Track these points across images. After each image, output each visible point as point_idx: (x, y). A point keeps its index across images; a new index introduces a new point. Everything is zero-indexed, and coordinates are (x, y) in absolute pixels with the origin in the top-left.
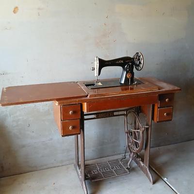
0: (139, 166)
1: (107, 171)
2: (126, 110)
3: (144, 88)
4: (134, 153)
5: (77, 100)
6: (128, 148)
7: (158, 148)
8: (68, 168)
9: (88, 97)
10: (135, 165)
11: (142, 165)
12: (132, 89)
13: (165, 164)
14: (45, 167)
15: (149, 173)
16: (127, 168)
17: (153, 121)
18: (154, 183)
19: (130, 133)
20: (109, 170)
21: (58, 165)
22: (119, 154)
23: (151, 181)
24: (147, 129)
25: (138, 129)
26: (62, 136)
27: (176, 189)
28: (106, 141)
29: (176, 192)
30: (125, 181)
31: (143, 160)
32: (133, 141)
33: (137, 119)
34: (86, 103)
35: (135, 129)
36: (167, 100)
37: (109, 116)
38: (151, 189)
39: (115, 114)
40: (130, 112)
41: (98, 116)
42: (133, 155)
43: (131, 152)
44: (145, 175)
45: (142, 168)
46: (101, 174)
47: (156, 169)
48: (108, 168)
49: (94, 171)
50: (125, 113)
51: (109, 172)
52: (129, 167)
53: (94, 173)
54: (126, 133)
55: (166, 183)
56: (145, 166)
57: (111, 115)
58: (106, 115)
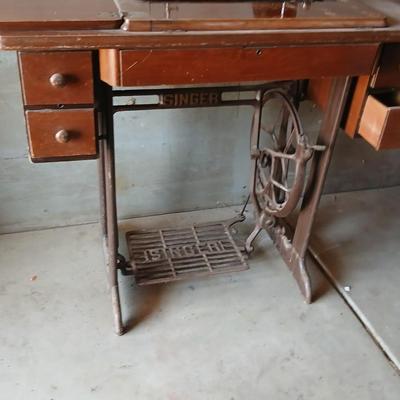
1: (188, 255)
2: (263, 89)
4: (268, 214)
5: (79, 35)
6: (252, 199)
7: (332, 196)
9: (125, 28)
11: (287, 246)
12: (289, 13)
14: (17, 227)
15: (302, 271)
16: (244, 252)
17: (341, 130)
18: (314, 298)
19: (263, 159)
20: (193, 254)
21: (54, 223)
22: (227, 206)
23: (304, 293)
25: (292, 151)
26: (35, 161)
27: (372, 323)
28: (195, 170)
29: (373, 331)
31: (290, 235)
32: (270, 183)
33: (292, 120)
34: (112, 52)
35: (282, 149)
37: (207, 104)
39: (226, 96)
40: (272, 95)
41: (171, 99)
42: (265, 220)
43: (260, 210)
44: (291, 274)
45: (284, 253)
46: (169, 265)
47: (321, 256)
48: (190, 246)
49: (151, 251)
50: (258, 98)
51: (192, 258)
52: (249, 248)
53: (150, 257)
54: (253, 157)
55: (346, 301)
56: (294, 250)
57: (213, 101)
58: (197, 100)
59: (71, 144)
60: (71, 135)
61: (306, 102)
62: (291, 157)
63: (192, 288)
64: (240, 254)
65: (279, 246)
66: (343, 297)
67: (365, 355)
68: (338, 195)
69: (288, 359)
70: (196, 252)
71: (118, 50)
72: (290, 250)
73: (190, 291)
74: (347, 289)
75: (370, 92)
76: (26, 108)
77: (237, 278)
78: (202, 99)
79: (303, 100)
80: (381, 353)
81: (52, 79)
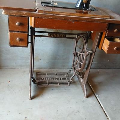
0: (79, 81)
1: (53, 80)
3: (95, 14)
4: (77, 71)
6: (73, 66)
8: (25, 72)
9: (37, 12)
10: (76, 79)
11: (82, 81)
13: (101, 83)
14: (7, 68)
15: (85, 88)
18: (87, 97)
21: (18, 68)
23: (85, 95)
24: (91, 54)
26: (10, 46)
28: (59, 57)
29: (103, 108)
30: (65, 90)
31: (83, 78)
32: (77, 61)
35: (82, 52)
36: (115, 30)
38: (83, 101)
39: (67, 36)
41: (51, 35)
42: (76, 73)
43: (75, 69)
45: (81, 83)
46: (47, 82)
47: (92, 86)
48: (54, 78)
49: (43, 78)
50: (76, 37)
51: (54, 81)
52: (71, 80)
53: (42, 80)
54: (74, 54)
55: (97, 99)
56: (83, 82)
57: (63, 37)
58: (59, 36)
59: (20, 42)
60: (21, 40)
61: (90, 40)
62: (83, 54)
63: (53, 90)
64: (68, 82)
65: (80, 81)
66: (96, 98)
67: (100, 114)
68: (100, 69)
69: (77, 112)
70: (55, 80)
71: (35, 17)
72: (82, 82)
73: (52, 90)
74: (98, 95)
75: (106, 37)
76: (9, 31)
77: (66, 88)
78: (60, 36)
79: (89, 39)
80: (105, 114)
81: (17, 24)
